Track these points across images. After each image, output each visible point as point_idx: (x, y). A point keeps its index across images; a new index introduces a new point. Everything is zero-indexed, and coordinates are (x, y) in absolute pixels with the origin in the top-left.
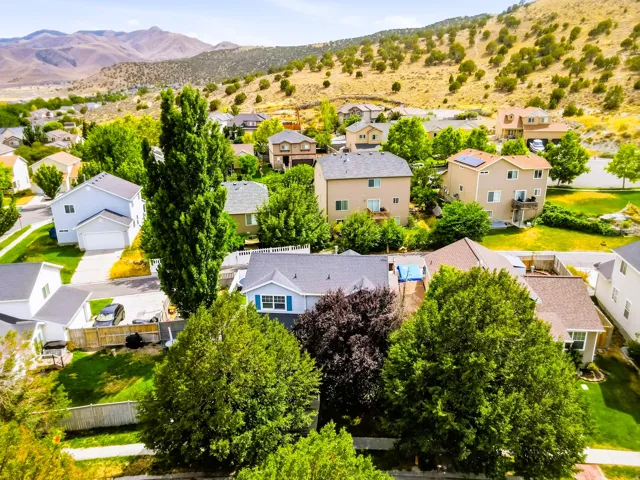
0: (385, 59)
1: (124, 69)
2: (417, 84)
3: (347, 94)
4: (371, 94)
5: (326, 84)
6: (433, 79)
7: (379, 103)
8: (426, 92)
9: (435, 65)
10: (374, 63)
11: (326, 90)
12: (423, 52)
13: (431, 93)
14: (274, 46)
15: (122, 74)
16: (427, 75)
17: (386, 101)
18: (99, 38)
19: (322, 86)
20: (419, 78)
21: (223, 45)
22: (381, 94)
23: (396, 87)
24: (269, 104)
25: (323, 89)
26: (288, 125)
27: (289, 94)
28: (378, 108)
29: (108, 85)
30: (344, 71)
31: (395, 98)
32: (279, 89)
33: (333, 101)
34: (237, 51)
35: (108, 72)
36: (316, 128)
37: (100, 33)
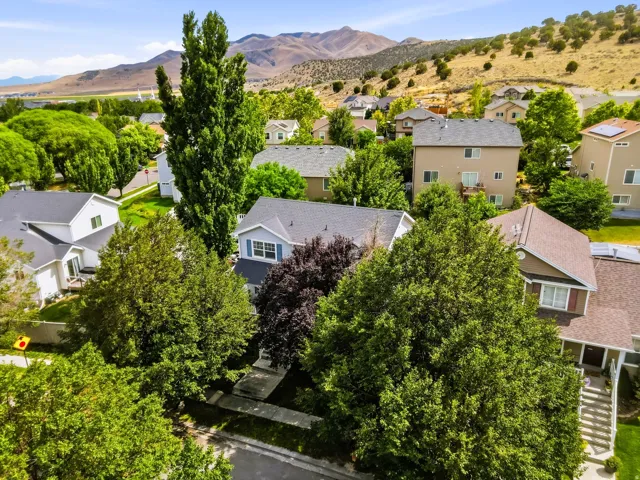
0: (567, 38)
1: (311, 66)
2: (602, 64)
3: (509, 76)
4: (540, 75)
5: (487, 67)
6: (625, 57)
7: (544, 85)
8: (612, 71)
9: (632, 42)
10: (552, 42)
11: (486, 73)
12: (619, 28)
13: (616, 73)
14: (459, 39)
15: (309, 71)
16: (618, 54)
17: (554, 83)
18: (296, 39)
19: (482, 68)
20: (606, 56)
21: (408, 40)
22: (551, 76)
23: (572, 67)
24: (420, 88)
25: (482, 71)
26: (434, 109)
27: (443, 78)
28: (543, 91)
29: (296, 81)
30: (513, 52)
31: (568, 79)
32: (435, 73)
33: (491, 84)
34: (419, 46)
35: (297, 69)
36: (465, 112)
37: (298, 35)
